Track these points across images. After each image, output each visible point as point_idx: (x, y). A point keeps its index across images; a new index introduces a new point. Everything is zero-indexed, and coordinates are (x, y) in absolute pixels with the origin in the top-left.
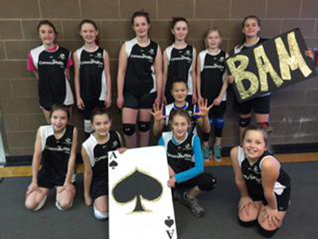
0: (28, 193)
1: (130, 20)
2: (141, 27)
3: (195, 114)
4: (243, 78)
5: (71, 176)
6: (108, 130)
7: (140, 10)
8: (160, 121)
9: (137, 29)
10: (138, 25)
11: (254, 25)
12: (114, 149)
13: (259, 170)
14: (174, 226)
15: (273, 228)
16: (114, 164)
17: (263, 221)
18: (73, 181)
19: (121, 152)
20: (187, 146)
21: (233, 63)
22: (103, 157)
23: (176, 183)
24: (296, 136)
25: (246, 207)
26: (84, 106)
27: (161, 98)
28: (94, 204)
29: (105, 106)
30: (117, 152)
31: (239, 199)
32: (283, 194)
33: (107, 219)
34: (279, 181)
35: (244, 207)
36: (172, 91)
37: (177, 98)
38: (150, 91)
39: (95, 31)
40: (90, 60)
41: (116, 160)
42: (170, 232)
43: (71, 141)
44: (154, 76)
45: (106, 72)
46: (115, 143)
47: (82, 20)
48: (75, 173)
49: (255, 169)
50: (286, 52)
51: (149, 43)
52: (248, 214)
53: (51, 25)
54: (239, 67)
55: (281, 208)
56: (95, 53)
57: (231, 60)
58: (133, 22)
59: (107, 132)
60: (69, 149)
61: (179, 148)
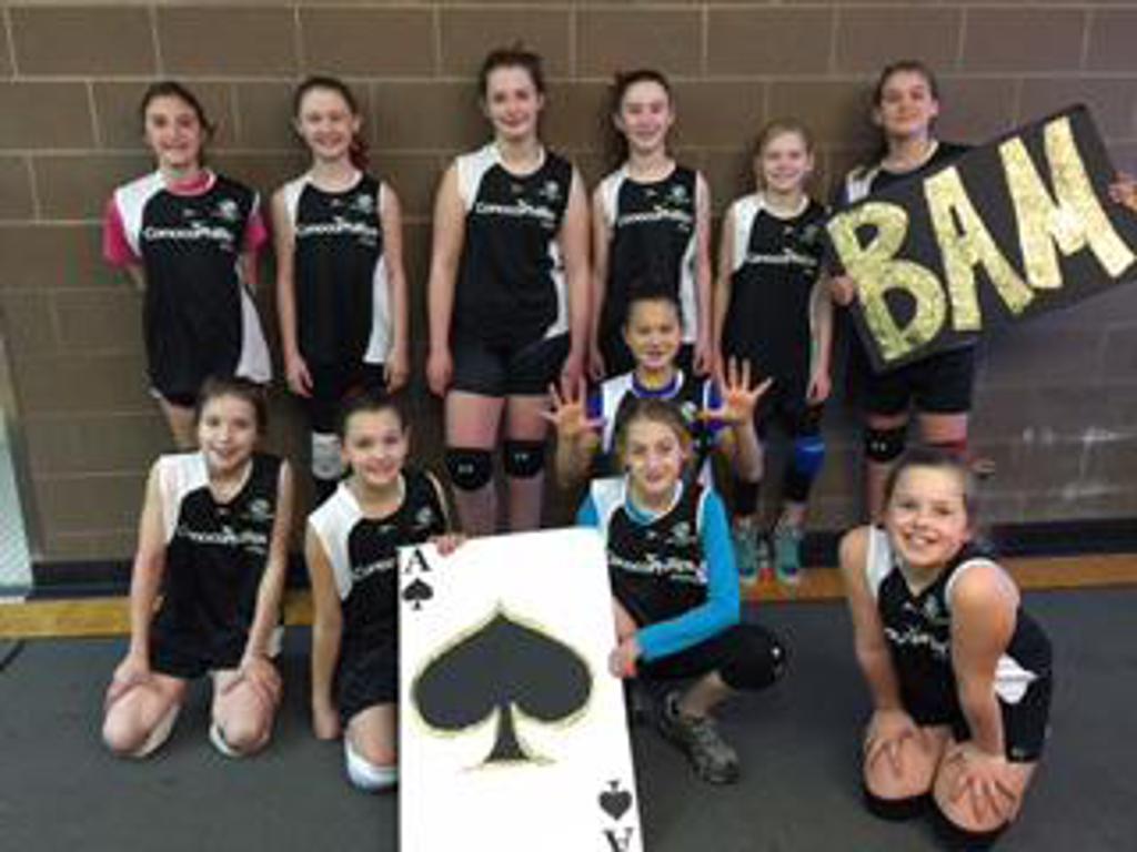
0: (113, 691)
1: (475, 80)
2: (512, 105)
3: (707, 412)
4: (889, 283)
5: (266, 634)
6: (399, 465)
7: (509, 45)
8: (576, 438)
9: (497, 110)
10: (500, 98)
11: (916, 96)
12: (421, 537)
13: (944, 612)
14: (632, 817)
15: (989, 823)
16: (421, 591)
17: (954, 799)
18: (274, 651)
19: (445, 551)
20: (681, 530)
21: (851, 233)
22: (380, 566)
23: (639, 662)
24: (1070, 493)
25: (894, 750)
26: (310, 384)
27: (586, 358)
28: (348, 734)
29: (384, 384)
30: (429, 550)
31: (867, 720)
32: (1024, 699)
33: (392, 791)
34: (1011, 652)
35: (886, 747)
36: (627, 330)
37: (644, 357)
38: (544, 330)
39: (350, 116)
40: (330, 221)
41: (426, 578)
42: (620, 835)
43: (272, 509)
44: (558, 279)
45: (387, 264)
46: (425, 516)
47: (302, 79)
48: (281, 622)
49: (930, 606)
50: (1042, 191)
51: (541, 161)
52: (898, 773)
53: (189, 99)
54: (875, 244)
55: (1015, 752)
56: (350, 196)
57: (842, 222)
58: (483, 87)
59: (395, 472)
60: (262, 539)
61: (652, 535)
